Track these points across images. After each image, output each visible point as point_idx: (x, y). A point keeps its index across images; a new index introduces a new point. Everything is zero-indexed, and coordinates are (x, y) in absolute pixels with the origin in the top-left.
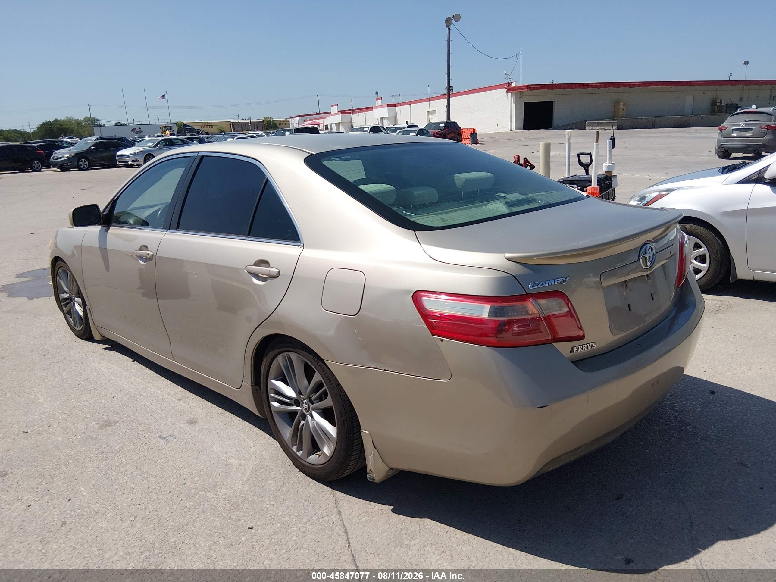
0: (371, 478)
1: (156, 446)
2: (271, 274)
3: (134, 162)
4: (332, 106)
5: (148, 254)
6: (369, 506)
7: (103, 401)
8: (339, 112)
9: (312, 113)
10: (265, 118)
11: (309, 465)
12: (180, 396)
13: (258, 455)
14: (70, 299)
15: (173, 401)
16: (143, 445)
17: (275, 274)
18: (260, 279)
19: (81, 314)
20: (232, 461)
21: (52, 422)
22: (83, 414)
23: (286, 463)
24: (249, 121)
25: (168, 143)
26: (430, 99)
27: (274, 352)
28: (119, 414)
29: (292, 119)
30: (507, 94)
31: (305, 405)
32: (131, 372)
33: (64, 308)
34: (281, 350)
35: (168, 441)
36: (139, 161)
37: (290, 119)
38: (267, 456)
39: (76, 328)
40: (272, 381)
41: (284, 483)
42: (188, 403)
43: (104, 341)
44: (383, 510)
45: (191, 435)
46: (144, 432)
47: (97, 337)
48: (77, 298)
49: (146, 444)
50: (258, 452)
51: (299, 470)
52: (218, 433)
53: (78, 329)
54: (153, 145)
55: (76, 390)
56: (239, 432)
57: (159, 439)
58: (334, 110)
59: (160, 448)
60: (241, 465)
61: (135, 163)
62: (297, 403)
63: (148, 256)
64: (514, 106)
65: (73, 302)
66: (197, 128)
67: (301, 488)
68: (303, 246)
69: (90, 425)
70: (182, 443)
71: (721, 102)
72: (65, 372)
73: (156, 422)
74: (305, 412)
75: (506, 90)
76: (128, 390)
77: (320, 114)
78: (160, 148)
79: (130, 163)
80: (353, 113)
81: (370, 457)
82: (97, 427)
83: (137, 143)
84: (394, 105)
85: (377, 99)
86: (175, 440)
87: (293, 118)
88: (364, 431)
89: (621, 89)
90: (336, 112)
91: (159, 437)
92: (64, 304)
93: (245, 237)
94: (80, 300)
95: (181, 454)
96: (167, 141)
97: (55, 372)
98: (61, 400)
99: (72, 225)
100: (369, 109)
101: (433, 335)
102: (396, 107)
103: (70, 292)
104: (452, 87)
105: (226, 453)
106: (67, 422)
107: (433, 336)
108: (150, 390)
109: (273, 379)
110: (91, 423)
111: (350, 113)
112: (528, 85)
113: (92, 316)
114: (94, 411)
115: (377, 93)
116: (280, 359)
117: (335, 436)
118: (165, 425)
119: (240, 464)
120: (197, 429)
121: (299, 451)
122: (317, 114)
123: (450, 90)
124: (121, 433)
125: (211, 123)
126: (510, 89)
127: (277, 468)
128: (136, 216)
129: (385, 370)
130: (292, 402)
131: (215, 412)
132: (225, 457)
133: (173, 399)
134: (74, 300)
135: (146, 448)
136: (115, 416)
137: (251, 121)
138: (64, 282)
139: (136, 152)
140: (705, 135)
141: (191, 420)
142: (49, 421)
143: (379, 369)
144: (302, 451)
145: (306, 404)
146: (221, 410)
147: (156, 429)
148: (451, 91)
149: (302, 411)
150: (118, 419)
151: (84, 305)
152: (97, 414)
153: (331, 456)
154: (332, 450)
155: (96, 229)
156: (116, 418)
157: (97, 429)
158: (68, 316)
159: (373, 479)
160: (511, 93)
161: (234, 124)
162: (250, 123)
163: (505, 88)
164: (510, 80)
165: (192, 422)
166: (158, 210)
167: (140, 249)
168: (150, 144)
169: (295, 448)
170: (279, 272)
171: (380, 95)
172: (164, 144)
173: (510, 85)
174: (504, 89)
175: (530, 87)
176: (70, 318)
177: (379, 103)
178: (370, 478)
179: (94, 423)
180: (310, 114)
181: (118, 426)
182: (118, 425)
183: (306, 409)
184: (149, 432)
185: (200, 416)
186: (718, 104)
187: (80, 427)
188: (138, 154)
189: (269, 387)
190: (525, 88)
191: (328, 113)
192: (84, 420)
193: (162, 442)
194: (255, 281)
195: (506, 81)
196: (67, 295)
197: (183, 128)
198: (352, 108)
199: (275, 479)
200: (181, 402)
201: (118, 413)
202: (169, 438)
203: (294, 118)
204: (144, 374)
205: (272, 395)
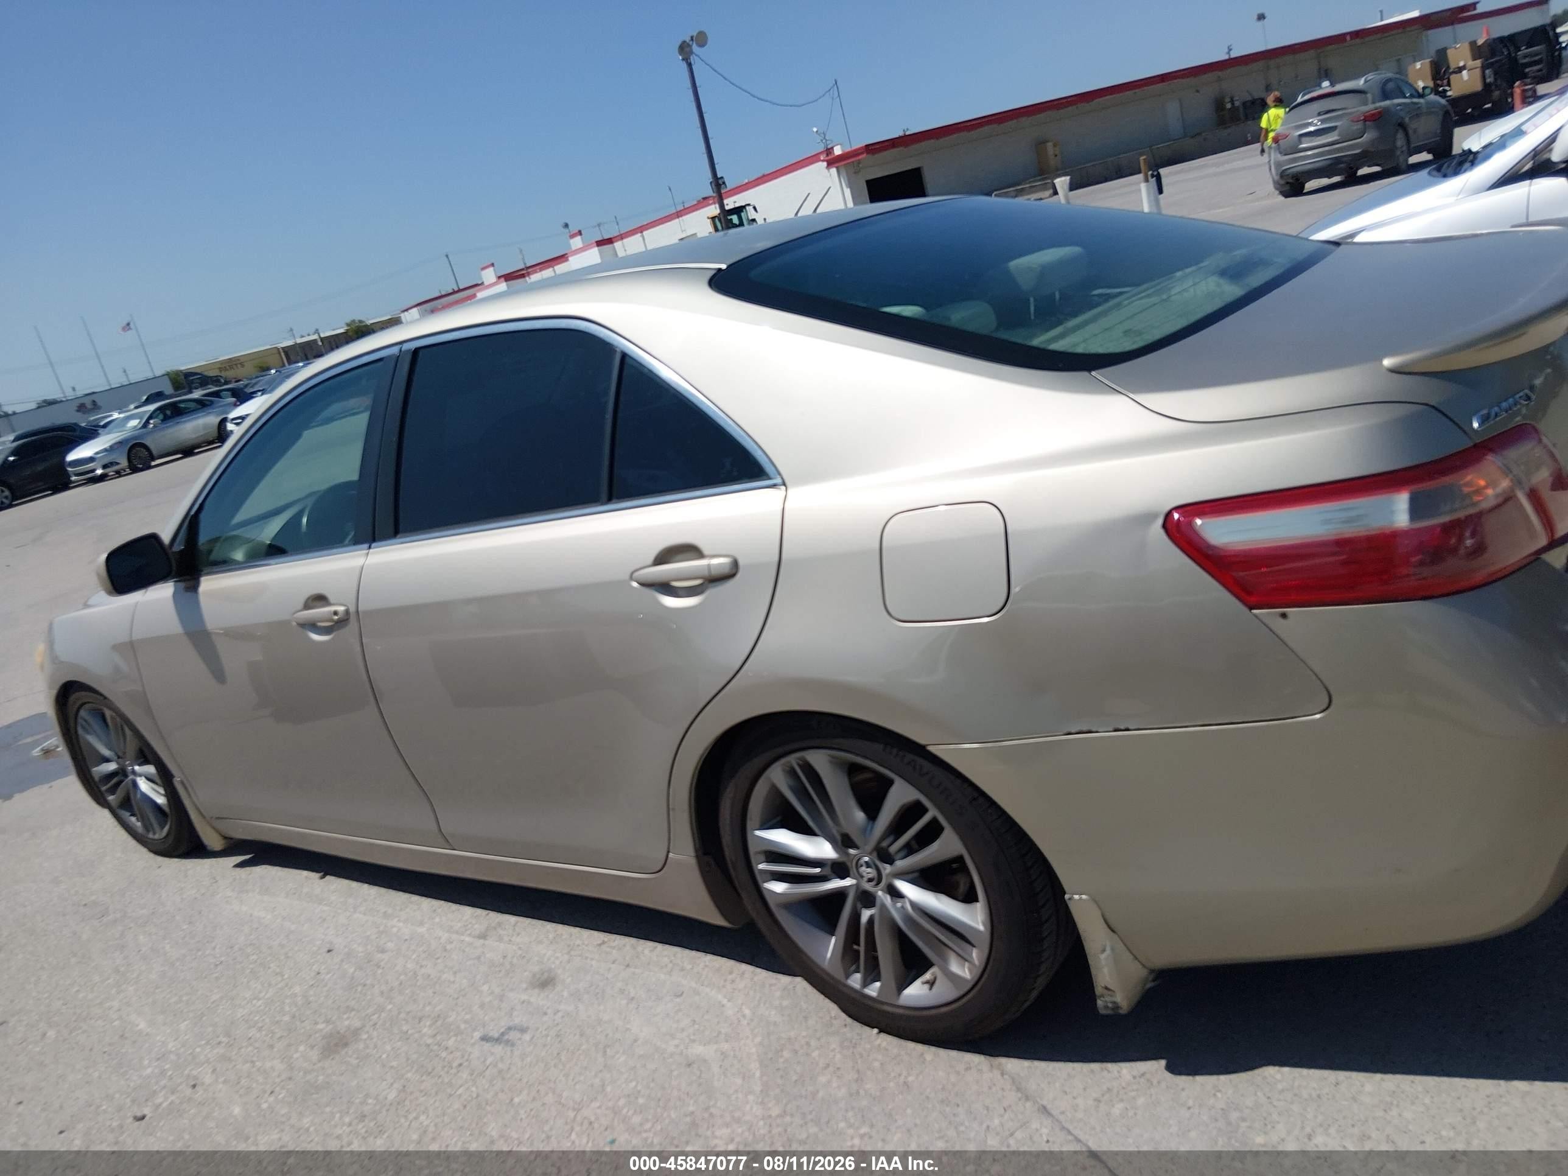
0: (1110, 1005)
1: (488, 1062)
2: (715, 572)
3: (109, 467)
4: (483, 269)
5: (336, 613)
6: (1105, 1073)
7: (297, 989)
8: (499, 277)
9: (443, 293)
10: (348, 325)
11: (907, 1012)
12: (479, 928)
13: (752, 1020)
14: (122, 773)
15: (470, 944)
16: (454, 1071)
17: (727, 570)
18: (680, 593)
19: (161, 800)
20: (698, 1050)
21: (195, 1073)
22: (264, 1033)
23: (834, 1022)
24: (315, 337)
25: (168, 412)
26: (679, 214)
27: (758, 762)
28: (353, 1010)
29: (406, 313)
30: (829, 171)
31: (869, 870)
32: (332, 903)
33: (111, 798)
34: (780, 750)
35: (510, 1043)
36: (118, 464)
37: (402, 315)
38: (774, 1016)
39: (151, 836)
40: (758, 833)
41: (858, 1071)
42: (506, 939)
43: (233, 847)
44: (1148, 1076)
45: (560, 1014)
46: (438, 1038)
47: (213, 842)
48: (139, 765)
49: (460, 1065)
50: (747, 1012)
51: (876, 1031)
52: (622, 991)
53: (157, 837)
54: (139, 423)
55: (217, 978)
56: (671, 975)
57: (487, 1046)
58: (489, 276)
59: (500, 1065)
60: (724, 1055)
61: (111, 471)
62: (840, 869)
63: (336, 618)
64: (848, 192)
65: (131, 777)
66: (211, 374)
67: (909, 1074)
68: (784, 484)
69: (295, 1056)
70: (549, 1038)
71: (1232, 101)
72: (168, 943)
73: (456, 1004)
74: (868, 887)
75: (825, 164)
76: (345, 947)
77: (460, 291)
78: (155, 426)
79: (99, 472)
80: (529, 274)
81: (1103, 956)
82: (314, 1055)
83: (102, 429)
84: (610, 241)
85: (573, 236)
86: (527, 1037)
87: (407, 310)
88: (1076, 897)
89: (1041, 116)
90: (494, 279)
91: (485, 1039)
92: (109, 789)
93: (603, 504)
94: (151, 769)
95: (561, 1067)
96: (167, 409)
97: (144, 949)
98: (191, 1015)
99: (110, 593)
100: (559, 261)
101: (1251, 608)
102: (615, 244)
103: (119, 757)
104: (722, 178)
105: (673, 1037)
106: (234, 1063)
107: (1255, 611)
108: (398, 932)
109: (758, 827)
110: (297, 1051)
111: (523, 276)
112: (866, 146)
113: (192, 795)
114: (286, 1018)
115: (566, 226)
116: (777, 776)
117: (981, 928)
118: (482, 1006)
119: (722, 1053)
120: (565, 994)
121: (869, 984)
122: (454, 292)
123: (720, 185)
124: (384, 1056)
125: (237, 359)
126: (833, 162)
127: (819, 1039)
128: (248, 541)
129: (1116, 730)
130: (827, 871)
131: (586, 943)
132: (677, 1046)
133: (467, 939)
134: (134, 772)
135: (465, 1075)
136: (345, 1016)
137: (322, 335)
138: (100, 739)
139: (107, 446)
140: (1227, 167)
141: (538, 976)
142: (186, 1072)
143: (1097, 732)
144: (878, 984)
145: (868, 865)
146: (597, 936)
147: (466, 1022)
148: (723, 186)
149: (857, 886)
150: (357, 1024)
151: (165, 778)
152: (298, 1023)
153: (976, 979)
154: (977, 962)
155: (163, 592)
156: (349, 1022)
157: (320, 1061)
158: (125, 815)
159: (1116, 1007)
160: (837, 168)
161: (287, 351)
162: (319, 340)
163: (823, 161)
164: (828, 142)
165: (545, 982)
166: (298, 516)
167: (307, 606)
168: (134, 423)
169: (855, 981)
170: (735, 564)
171: (573, 229)
172: (161, 416)
173: (830, 153)
174: (820, 163)
175: (871, 149)
176: (131, 815)
177: (577, 242)
178: (1106, 1007)
179: (302, 1048)
180: (440, 295)
181: (366, 1040)
182: (365, 1036)
183: (870, 880)
184: (452, 1034)
185: (554, 963)
186: (1229, 106)
187: (273, 1068)
188: (111, 449)
189: (753, 848)
190: (862, 153)
191: (476, 285)
192: (271, 1047)
193: (498, 1049)
194: (670, 602)
195: (821, 148)
196: (112, 766)
197: (184, 380)
198: (525, 264)
199: (831, 1069)
200: (489, 942)
201: (349, 1009)
202: (513, 1035)
203: (410, 311)
204: (365, 900)
205: (761, 866)
